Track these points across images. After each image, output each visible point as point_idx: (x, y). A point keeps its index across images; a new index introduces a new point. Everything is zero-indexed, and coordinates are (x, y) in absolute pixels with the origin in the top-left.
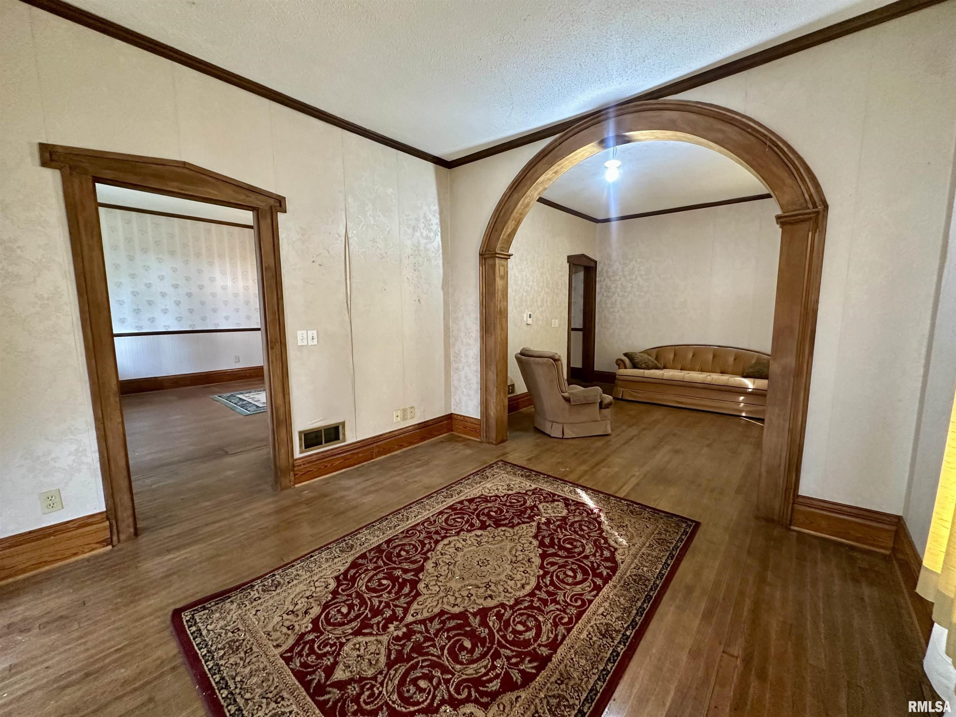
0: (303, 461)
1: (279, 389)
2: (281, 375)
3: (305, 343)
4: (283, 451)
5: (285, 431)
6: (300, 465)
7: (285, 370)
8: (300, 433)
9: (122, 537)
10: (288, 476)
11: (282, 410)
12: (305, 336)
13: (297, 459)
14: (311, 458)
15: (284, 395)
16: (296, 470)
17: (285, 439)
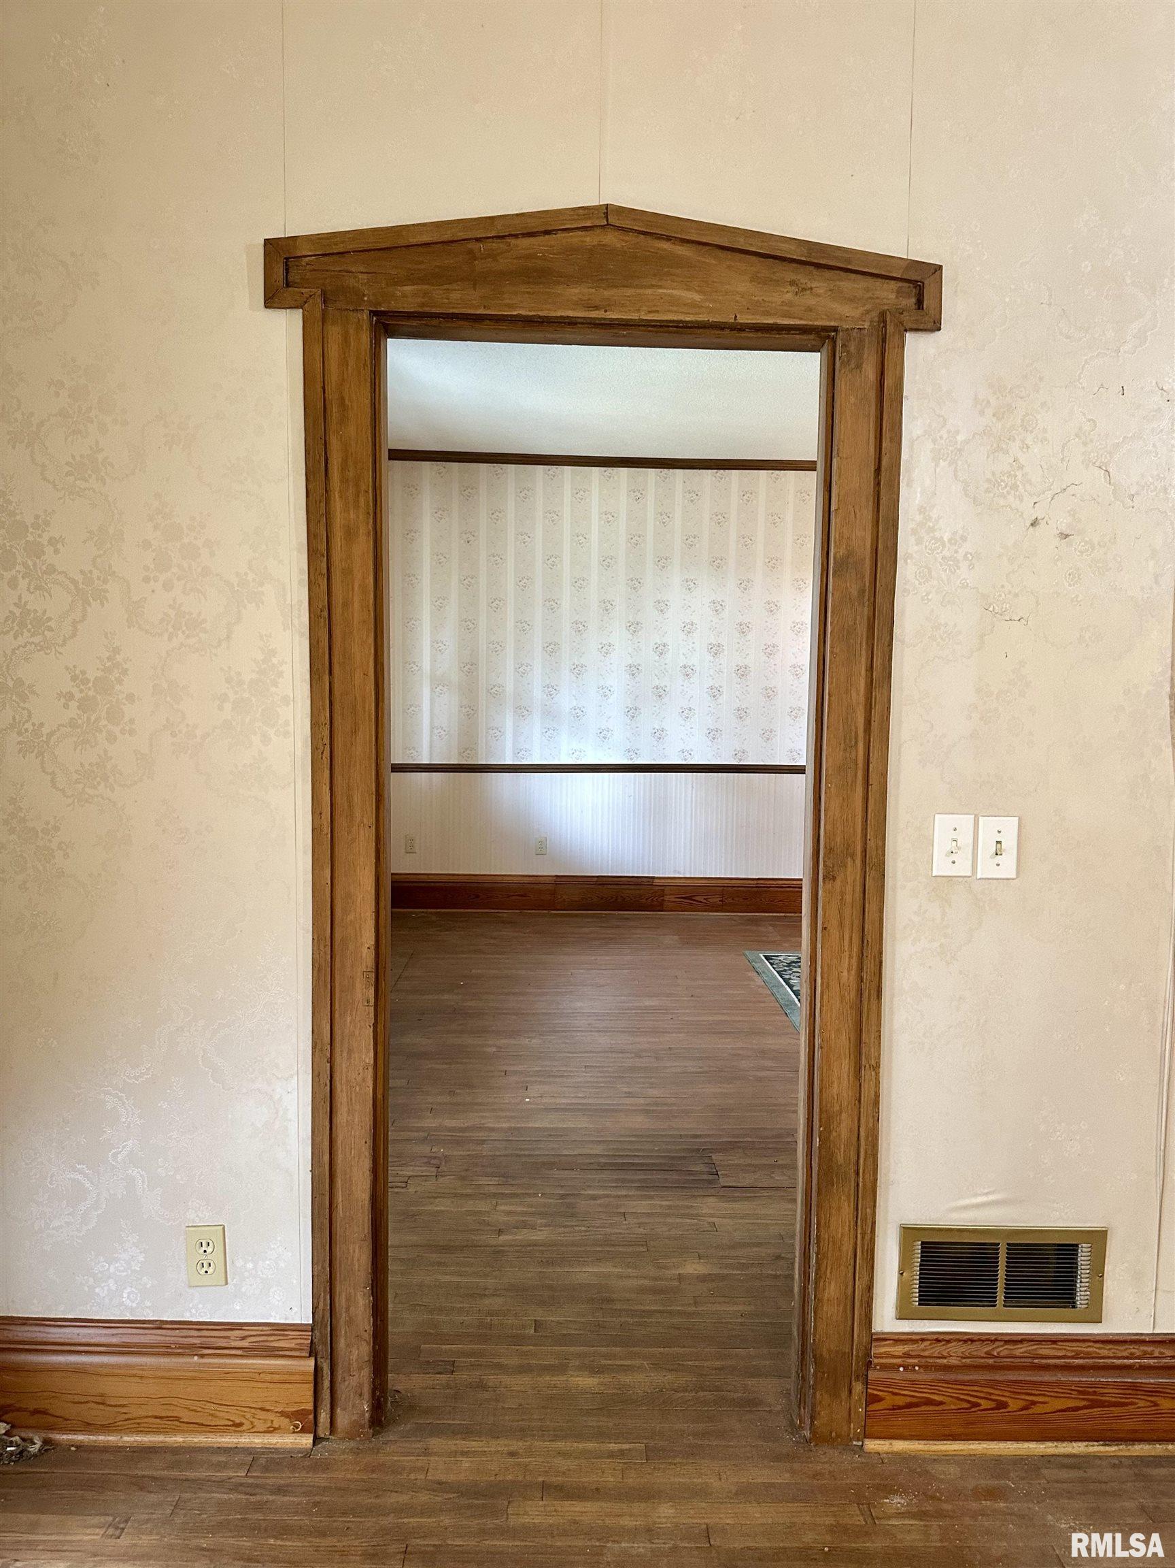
0: (907, 1355)
1: (843, 1041)
2: (853, 984)
3: (963, 869)
4: (832, 1290)
5: (847, 1210)
6: (894, 1368)
7: (869, 965)
8: (908, 1233)
9: (343, 1419)
10: (844, 1394)
11: (844, 1128)
12: (966, 839)
13: (884, 1338)
14: (939, 1349)
15: (858, 1069)
16: (879, 1383)
17: (847, 1247)
